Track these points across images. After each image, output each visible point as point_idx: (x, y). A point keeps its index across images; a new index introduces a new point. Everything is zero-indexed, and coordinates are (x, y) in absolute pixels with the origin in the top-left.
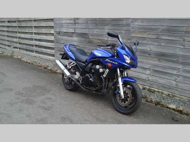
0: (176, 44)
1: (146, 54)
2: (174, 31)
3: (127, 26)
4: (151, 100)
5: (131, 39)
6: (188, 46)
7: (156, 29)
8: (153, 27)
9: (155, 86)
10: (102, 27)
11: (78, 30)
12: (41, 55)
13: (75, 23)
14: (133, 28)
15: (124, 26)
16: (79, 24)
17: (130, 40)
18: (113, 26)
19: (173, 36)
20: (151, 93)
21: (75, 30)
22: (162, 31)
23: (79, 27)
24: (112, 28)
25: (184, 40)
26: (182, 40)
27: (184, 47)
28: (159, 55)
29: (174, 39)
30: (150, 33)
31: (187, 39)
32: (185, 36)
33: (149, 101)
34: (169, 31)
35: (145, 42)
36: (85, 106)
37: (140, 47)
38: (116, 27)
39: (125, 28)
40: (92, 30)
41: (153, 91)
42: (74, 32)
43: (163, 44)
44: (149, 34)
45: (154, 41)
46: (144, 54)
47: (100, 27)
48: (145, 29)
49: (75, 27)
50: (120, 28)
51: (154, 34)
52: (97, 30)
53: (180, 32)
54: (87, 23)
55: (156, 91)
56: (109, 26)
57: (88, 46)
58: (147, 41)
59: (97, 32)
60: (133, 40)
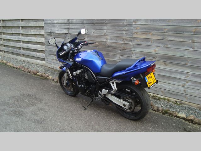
0: (184, 46)
1: (151, 57)
2: (181, 32)
3: (129, 26)
4: (157, 109)
5: (133, 40)
6: (198, 48)
7: (162, 29)
8: (158, 27)
9: (161, 93)
10: (100, 27)
11: (72, 30)
12: (29, 59)
13: (69, 23)
14: (135, 28)
15: (125, 26)
16: (74, 24)
17: (131, 42)
18: (113, 26)
19: (180, 37)
20: (156, 100)
21: (68, 30)
22: (168, 31)
23: (74, 27)
24: (112, 28)
25: (193, 42)
26: (190, 41)
27: (192, 49)
28: (165, 58)
29: (182, 40)
30: (155, 33)
31: (196, 41)
32: (194, 37)
33: (156, 110)
34: (176, 31)
35: (149, 43)
36: (84, 117)
37: (143, 49)
38: (116, 27)
39: (126, 28)
41: (158, 98)
42: (67, 32)
43: (169, 46)
44: (154, 35)
45: (160, 43)
46: (148, 56)
47: (98, 27)
48: (148, 30)
49: (69, 27)
50: (120, 28)
51: (159, 35)
52: (94, 30)
53: (188, 32)
54: (83, 22)
55: (161, 98)
56: (108, 26)
58: (152, 42)
59: (94, 32)
60: (136, 42)
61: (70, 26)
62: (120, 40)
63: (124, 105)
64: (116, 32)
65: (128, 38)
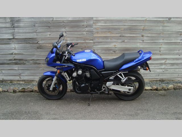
0: (136, 39)
1: (111, 51)
2: (134, 30)
3: (89, 28)
5: (94, 39)
6: (146, 40)
7: (119, 29)
8: (116, 27)
10: (57, 29)
11: (19, 35)
13: (14, 27)
14: (95, 28)
15: (85, 27)
16: (21, 28)
17: (93, 41)
18: (72, 28)
19: (133, 33)
21: (13, 35)
22: (124, 30)
23: (21, 31)
24: (71, 29)
25: (143, 36)
26: (141, 36)
27: (143, 41)
28: (123, 51)
29: (135, 35)
30: (113, 32)
31: (144, 35)
32: (143, 33)
34: (130, 30)
35: (109, 40)
38: (75, 29)
39: (87, 29)
40: (42, 34)
42: (12, 37)
43: (126, 41)
44: (113, 33)
45: (118, 39)
46: (109, 51)
47: (54, 30)
48: (108, 29)
49: (14, 32)
50: (80, 29)
51: (117, 33)
52: (49, 33)
53: (139, 30)
54: (34, 26)
56: (66, 29)
57: (37, 52)
58: (111, 39)
59: (50, 35)
60: (96, 40)
61: (15, 30)
62: (81, 40)
63: (130, 90)
64: (76, 33)
65: (89, 38)
